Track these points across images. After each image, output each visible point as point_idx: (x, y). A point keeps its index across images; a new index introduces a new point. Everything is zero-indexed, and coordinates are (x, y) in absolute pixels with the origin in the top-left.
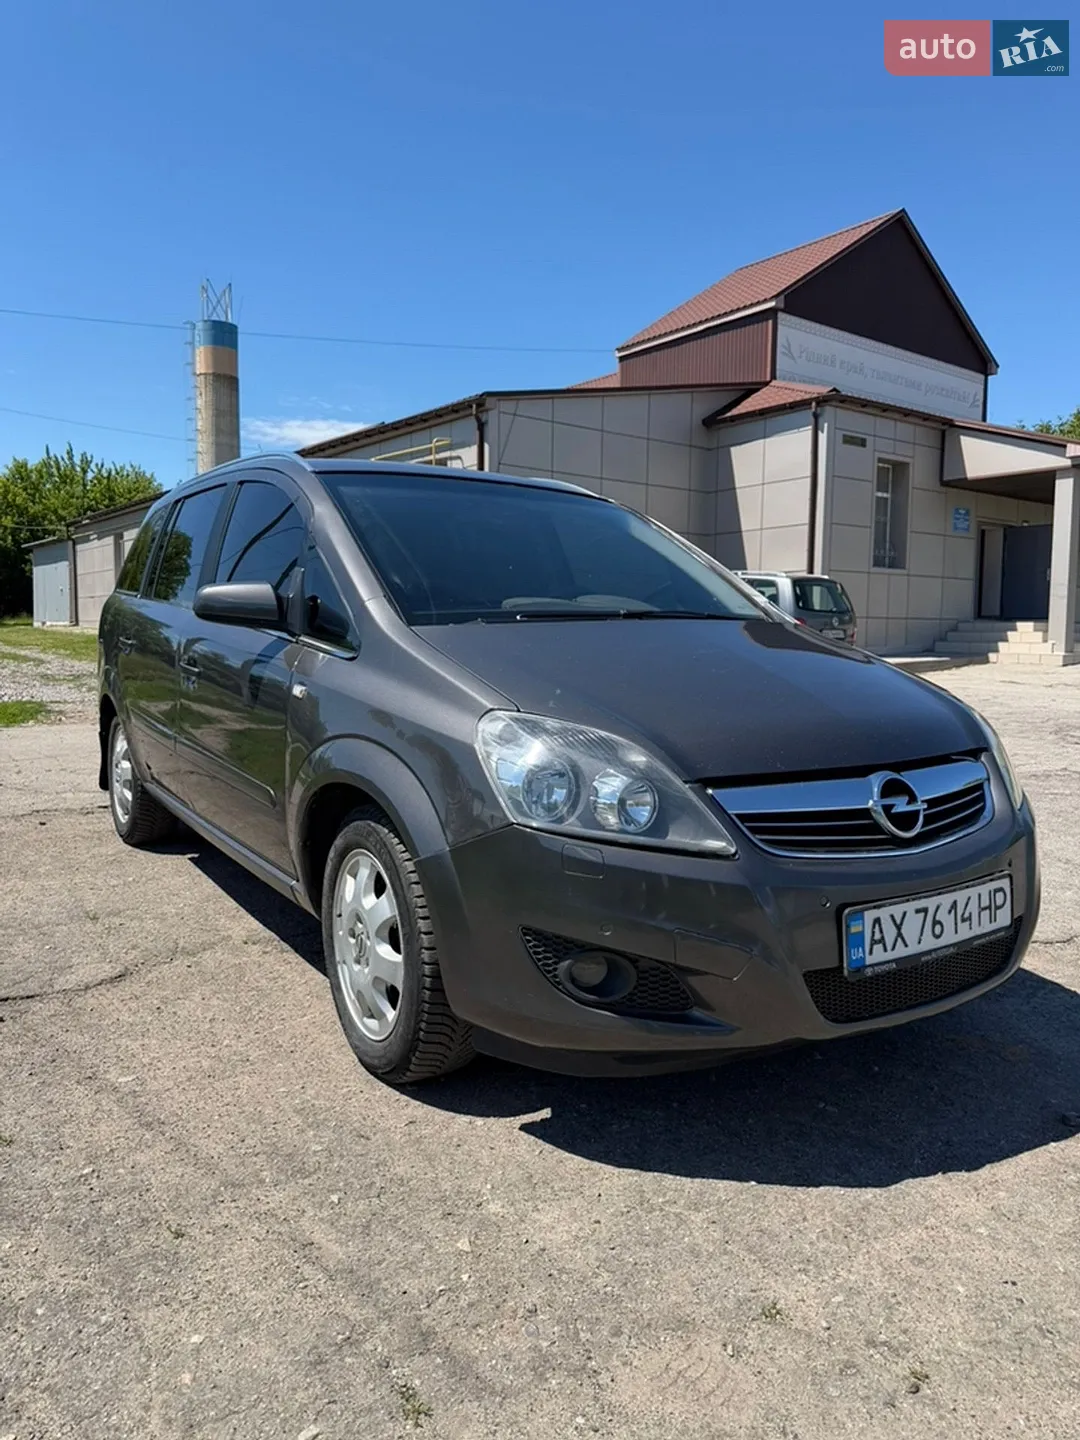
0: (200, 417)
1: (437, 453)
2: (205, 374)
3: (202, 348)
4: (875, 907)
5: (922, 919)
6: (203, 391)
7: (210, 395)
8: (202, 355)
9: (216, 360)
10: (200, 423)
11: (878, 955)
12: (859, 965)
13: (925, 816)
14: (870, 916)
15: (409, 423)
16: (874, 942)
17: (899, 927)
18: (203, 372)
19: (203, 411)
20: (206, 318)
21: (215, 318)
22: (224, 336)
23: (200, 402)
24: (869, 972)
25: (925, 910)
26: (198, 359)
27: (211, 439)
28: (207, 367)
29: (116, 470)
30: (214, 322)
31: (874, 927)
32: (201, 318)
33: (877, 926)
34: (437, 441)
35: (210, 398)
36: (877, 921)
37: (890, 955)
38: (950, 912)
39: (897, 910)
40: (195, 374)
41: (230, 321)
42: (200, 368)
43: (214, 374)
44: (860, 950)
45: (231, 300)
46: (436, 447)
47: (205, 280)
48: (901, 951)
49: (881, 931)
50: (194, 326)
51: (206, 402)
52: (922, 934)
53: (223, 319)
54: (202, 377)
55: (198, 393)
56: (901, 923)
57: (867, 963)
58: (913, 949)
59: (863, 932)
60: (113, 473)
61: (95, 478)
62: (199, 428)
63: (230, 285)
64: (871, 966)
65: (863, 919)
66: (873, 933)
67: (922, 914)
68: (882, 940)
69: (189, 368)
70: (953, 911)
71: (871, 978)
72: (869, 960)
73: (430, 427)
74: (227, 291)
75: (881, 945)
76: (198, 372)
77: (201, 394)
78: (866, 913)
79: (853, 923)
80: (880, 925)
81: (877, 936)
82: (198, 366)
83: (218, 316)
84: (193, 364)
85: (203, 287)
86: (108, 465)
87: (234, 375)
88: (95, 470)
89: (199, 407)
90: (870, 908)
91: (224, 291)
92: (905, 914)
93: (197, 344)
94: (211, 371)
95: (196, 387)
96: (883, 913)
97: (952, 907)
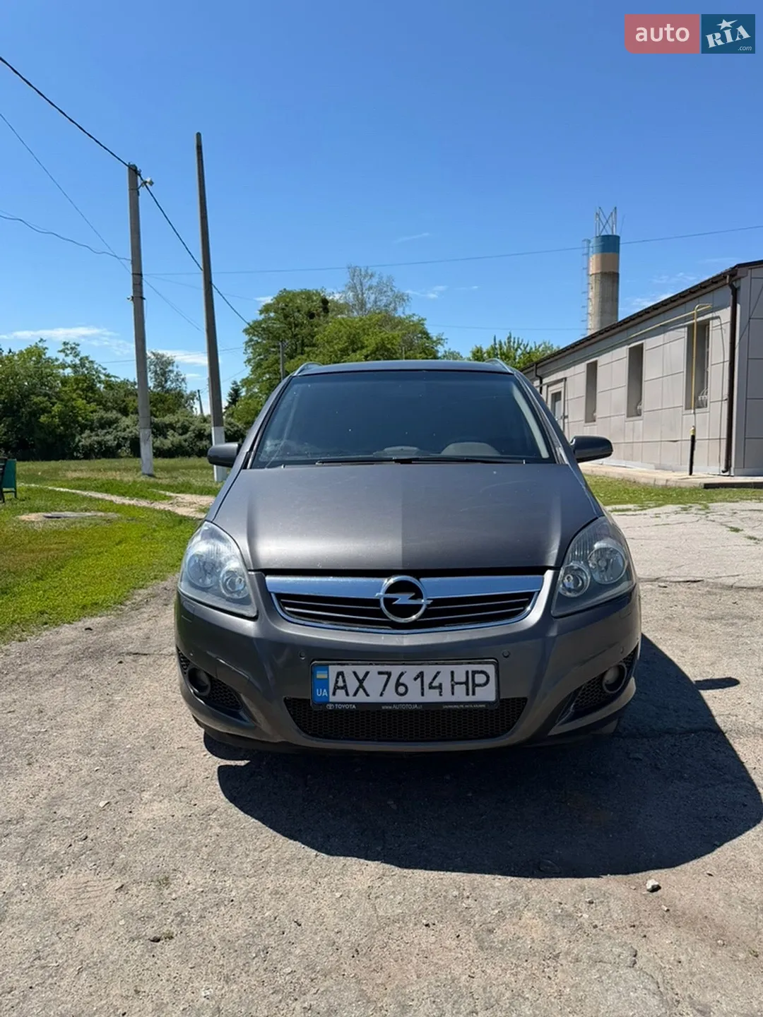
0: (591, 304)
1: (698, 317)
2: (596, 274)
3: (594, 256)
4: (339, 664)
5: (385, 680)
6: (594, 286)
7: (598, 286)
8: (594, 261)
9: (603, 262)
10: (591, 308)
11: (340, 696)
12: (324, 700)
13: (426, 610)
14: (334, 670)
15: (682, 296)
16: (336, 688)
17: (361, 682)
18: (594, 272)
19: (593, 300)
20: (598, 235)
21: (604, 233)
22: (610, 245)
23: (591, 294)
24: (330, 707)
25: (389, 674)
26: (591, 264)
27: (598, 318)
28: (597, 269)
29: (536, 347)
30: (603, 236)
31: (338, 677)
32: (594, 235)
33: (340, 677)
34: (698, 308)
35: (598, 290)
36: (340, 674)
37: (351, 699)
38: (415, 679)
39: (361, 670)
40: (588, 275)
41: (614, 234)
42: (593, 270)
43: (601, 273)
44: (325, 691)
45: (616, 218)
46: (697, 312)
47: (598, 208)
48: (361, 697)
49: (344, 681)
50: (589, 241)
51: (595, 293)
52: (384, 690)
53: (610, 233)
54: (593, 276)
55: (590, 287)
56: (364, 679)
57: (331, 700)
58: (374, 698)
59: (327, 680)
60: (534, 349)
61: (522, 354)
62: (590, 312)
63: (615, 208)
64: (334, 703)
65: (328, 670)
66: (337, 682)
67: (386, 676)
68: (345, 687)
69: (585, 271)
70: (419, 679)
71: (330, 710)
72: (332, 699)
73: (698, 297)
74: (614, 213)
75: (343, 691)
76: (591, 273)
77: (592, 288)
78: (330, 667)
79: (318, 672)
80: (343, 677)
81: (341, 683)
82: (591, 269)
83: (607, 231)
84: (588, 269)
85: (597, 214)
86: (532, 345)
87: (615, 271)
88: (523, 349)
89: (590, 297)
90: (334, 664)
91: (612, 213)
92: (367, 673)
93: (591, 254)
94: (599, 271)
95: (589, 284)
96: (348, 670)
97: (418, 676)
